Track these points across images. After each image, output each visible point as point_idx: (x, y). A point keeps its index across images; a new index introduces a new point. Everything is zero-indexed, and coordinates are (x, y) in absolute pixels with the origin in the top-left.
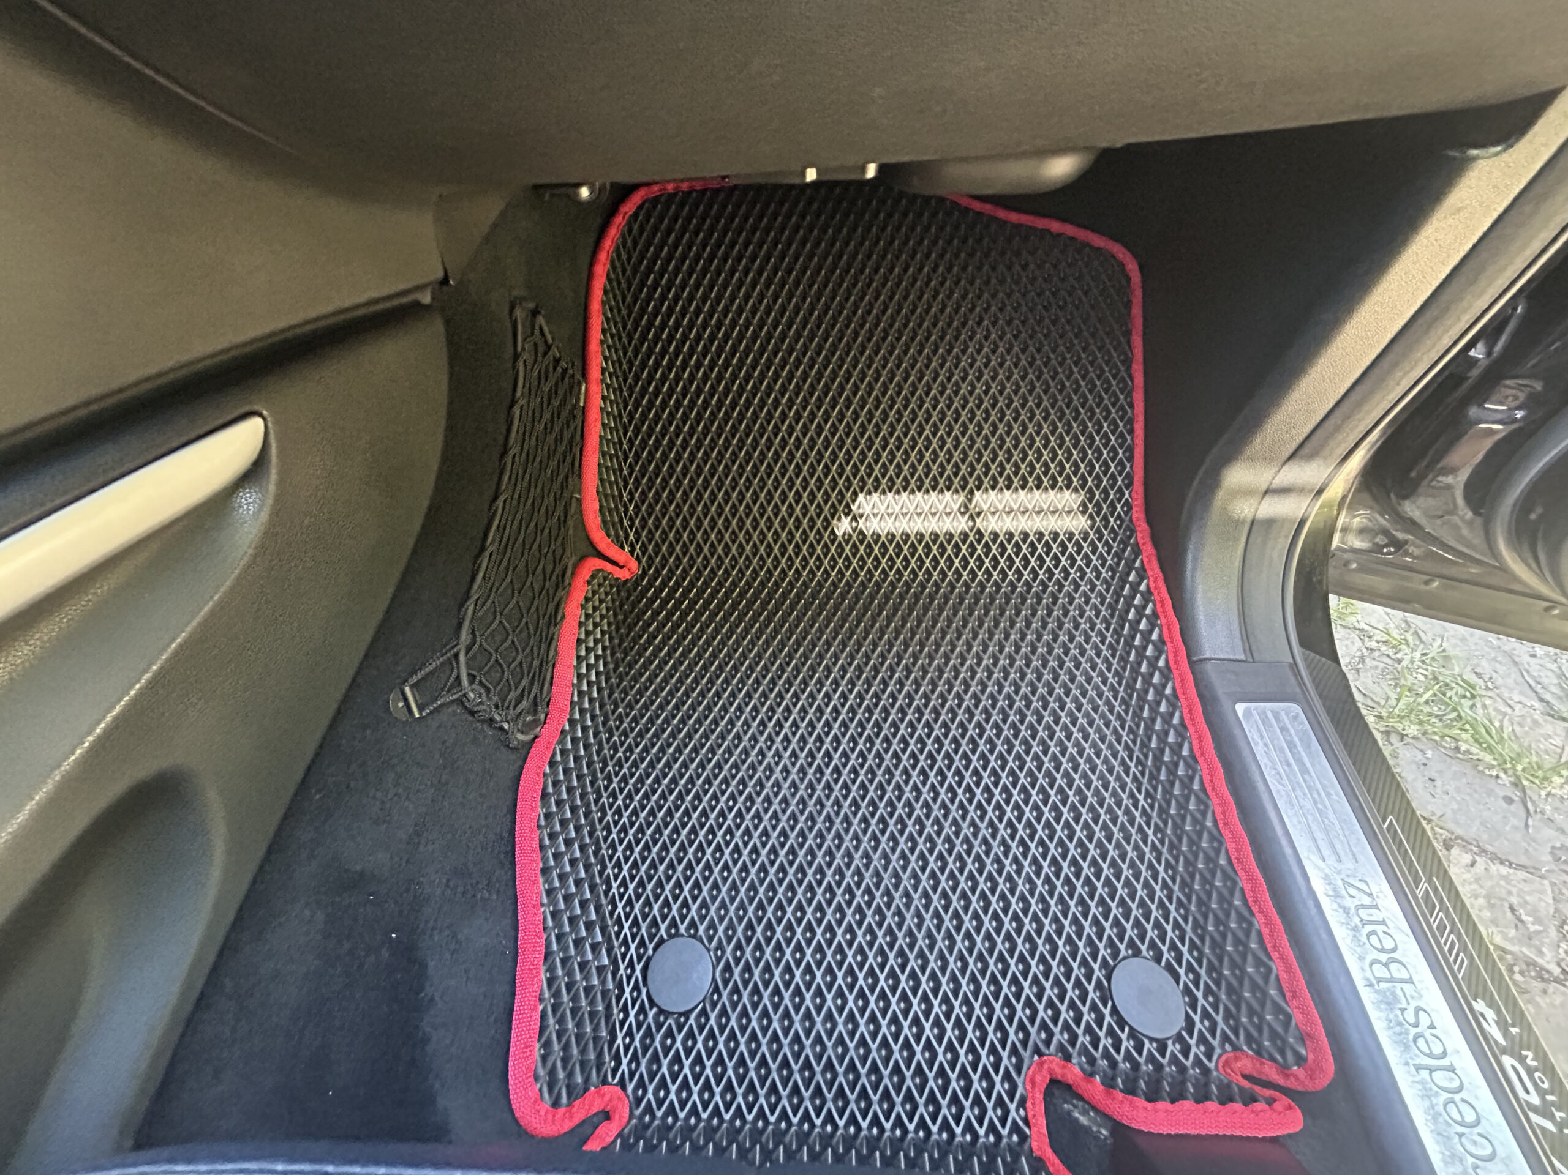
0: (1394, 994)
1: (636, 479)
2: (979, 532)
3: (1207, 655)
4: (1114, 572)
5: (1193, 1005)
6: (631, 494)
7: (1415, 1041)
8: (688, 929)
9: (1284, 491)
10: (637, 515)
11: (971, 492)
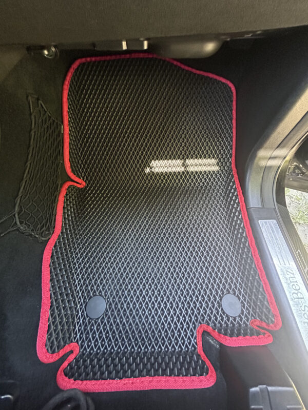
0: (299, 302)
1: (83, 157)
2: (188, 172)
3: (251, 207)
4: (226, 183)
5: (244, 306)
6: (82, 161)
7: (304, 315)
8: (99, 293)
9: (275, 158)
10: (84, 168)
11: (185, 160)
